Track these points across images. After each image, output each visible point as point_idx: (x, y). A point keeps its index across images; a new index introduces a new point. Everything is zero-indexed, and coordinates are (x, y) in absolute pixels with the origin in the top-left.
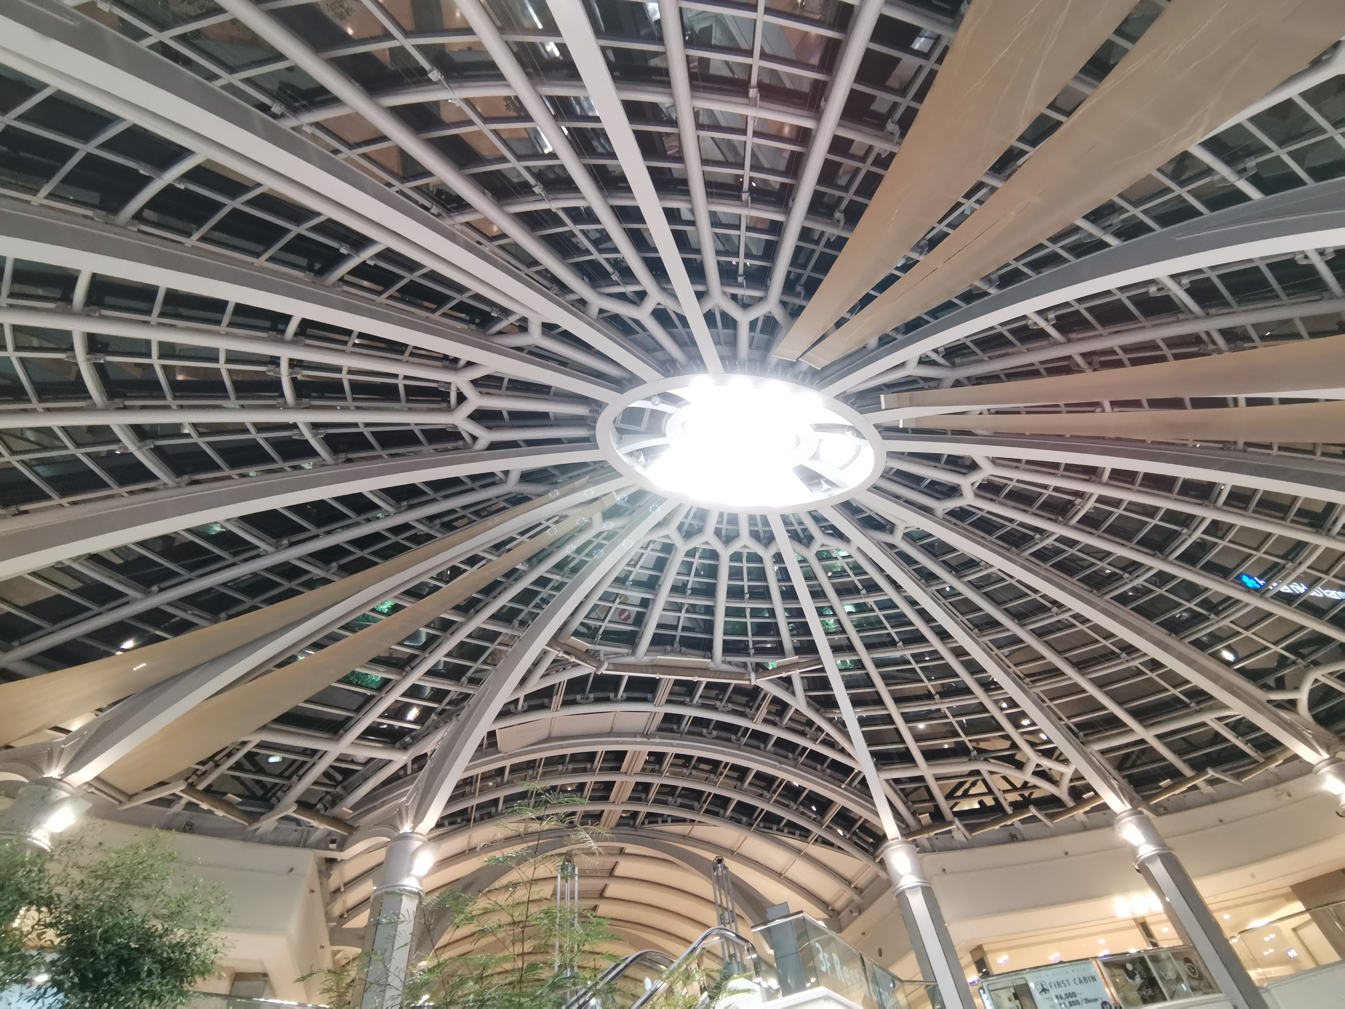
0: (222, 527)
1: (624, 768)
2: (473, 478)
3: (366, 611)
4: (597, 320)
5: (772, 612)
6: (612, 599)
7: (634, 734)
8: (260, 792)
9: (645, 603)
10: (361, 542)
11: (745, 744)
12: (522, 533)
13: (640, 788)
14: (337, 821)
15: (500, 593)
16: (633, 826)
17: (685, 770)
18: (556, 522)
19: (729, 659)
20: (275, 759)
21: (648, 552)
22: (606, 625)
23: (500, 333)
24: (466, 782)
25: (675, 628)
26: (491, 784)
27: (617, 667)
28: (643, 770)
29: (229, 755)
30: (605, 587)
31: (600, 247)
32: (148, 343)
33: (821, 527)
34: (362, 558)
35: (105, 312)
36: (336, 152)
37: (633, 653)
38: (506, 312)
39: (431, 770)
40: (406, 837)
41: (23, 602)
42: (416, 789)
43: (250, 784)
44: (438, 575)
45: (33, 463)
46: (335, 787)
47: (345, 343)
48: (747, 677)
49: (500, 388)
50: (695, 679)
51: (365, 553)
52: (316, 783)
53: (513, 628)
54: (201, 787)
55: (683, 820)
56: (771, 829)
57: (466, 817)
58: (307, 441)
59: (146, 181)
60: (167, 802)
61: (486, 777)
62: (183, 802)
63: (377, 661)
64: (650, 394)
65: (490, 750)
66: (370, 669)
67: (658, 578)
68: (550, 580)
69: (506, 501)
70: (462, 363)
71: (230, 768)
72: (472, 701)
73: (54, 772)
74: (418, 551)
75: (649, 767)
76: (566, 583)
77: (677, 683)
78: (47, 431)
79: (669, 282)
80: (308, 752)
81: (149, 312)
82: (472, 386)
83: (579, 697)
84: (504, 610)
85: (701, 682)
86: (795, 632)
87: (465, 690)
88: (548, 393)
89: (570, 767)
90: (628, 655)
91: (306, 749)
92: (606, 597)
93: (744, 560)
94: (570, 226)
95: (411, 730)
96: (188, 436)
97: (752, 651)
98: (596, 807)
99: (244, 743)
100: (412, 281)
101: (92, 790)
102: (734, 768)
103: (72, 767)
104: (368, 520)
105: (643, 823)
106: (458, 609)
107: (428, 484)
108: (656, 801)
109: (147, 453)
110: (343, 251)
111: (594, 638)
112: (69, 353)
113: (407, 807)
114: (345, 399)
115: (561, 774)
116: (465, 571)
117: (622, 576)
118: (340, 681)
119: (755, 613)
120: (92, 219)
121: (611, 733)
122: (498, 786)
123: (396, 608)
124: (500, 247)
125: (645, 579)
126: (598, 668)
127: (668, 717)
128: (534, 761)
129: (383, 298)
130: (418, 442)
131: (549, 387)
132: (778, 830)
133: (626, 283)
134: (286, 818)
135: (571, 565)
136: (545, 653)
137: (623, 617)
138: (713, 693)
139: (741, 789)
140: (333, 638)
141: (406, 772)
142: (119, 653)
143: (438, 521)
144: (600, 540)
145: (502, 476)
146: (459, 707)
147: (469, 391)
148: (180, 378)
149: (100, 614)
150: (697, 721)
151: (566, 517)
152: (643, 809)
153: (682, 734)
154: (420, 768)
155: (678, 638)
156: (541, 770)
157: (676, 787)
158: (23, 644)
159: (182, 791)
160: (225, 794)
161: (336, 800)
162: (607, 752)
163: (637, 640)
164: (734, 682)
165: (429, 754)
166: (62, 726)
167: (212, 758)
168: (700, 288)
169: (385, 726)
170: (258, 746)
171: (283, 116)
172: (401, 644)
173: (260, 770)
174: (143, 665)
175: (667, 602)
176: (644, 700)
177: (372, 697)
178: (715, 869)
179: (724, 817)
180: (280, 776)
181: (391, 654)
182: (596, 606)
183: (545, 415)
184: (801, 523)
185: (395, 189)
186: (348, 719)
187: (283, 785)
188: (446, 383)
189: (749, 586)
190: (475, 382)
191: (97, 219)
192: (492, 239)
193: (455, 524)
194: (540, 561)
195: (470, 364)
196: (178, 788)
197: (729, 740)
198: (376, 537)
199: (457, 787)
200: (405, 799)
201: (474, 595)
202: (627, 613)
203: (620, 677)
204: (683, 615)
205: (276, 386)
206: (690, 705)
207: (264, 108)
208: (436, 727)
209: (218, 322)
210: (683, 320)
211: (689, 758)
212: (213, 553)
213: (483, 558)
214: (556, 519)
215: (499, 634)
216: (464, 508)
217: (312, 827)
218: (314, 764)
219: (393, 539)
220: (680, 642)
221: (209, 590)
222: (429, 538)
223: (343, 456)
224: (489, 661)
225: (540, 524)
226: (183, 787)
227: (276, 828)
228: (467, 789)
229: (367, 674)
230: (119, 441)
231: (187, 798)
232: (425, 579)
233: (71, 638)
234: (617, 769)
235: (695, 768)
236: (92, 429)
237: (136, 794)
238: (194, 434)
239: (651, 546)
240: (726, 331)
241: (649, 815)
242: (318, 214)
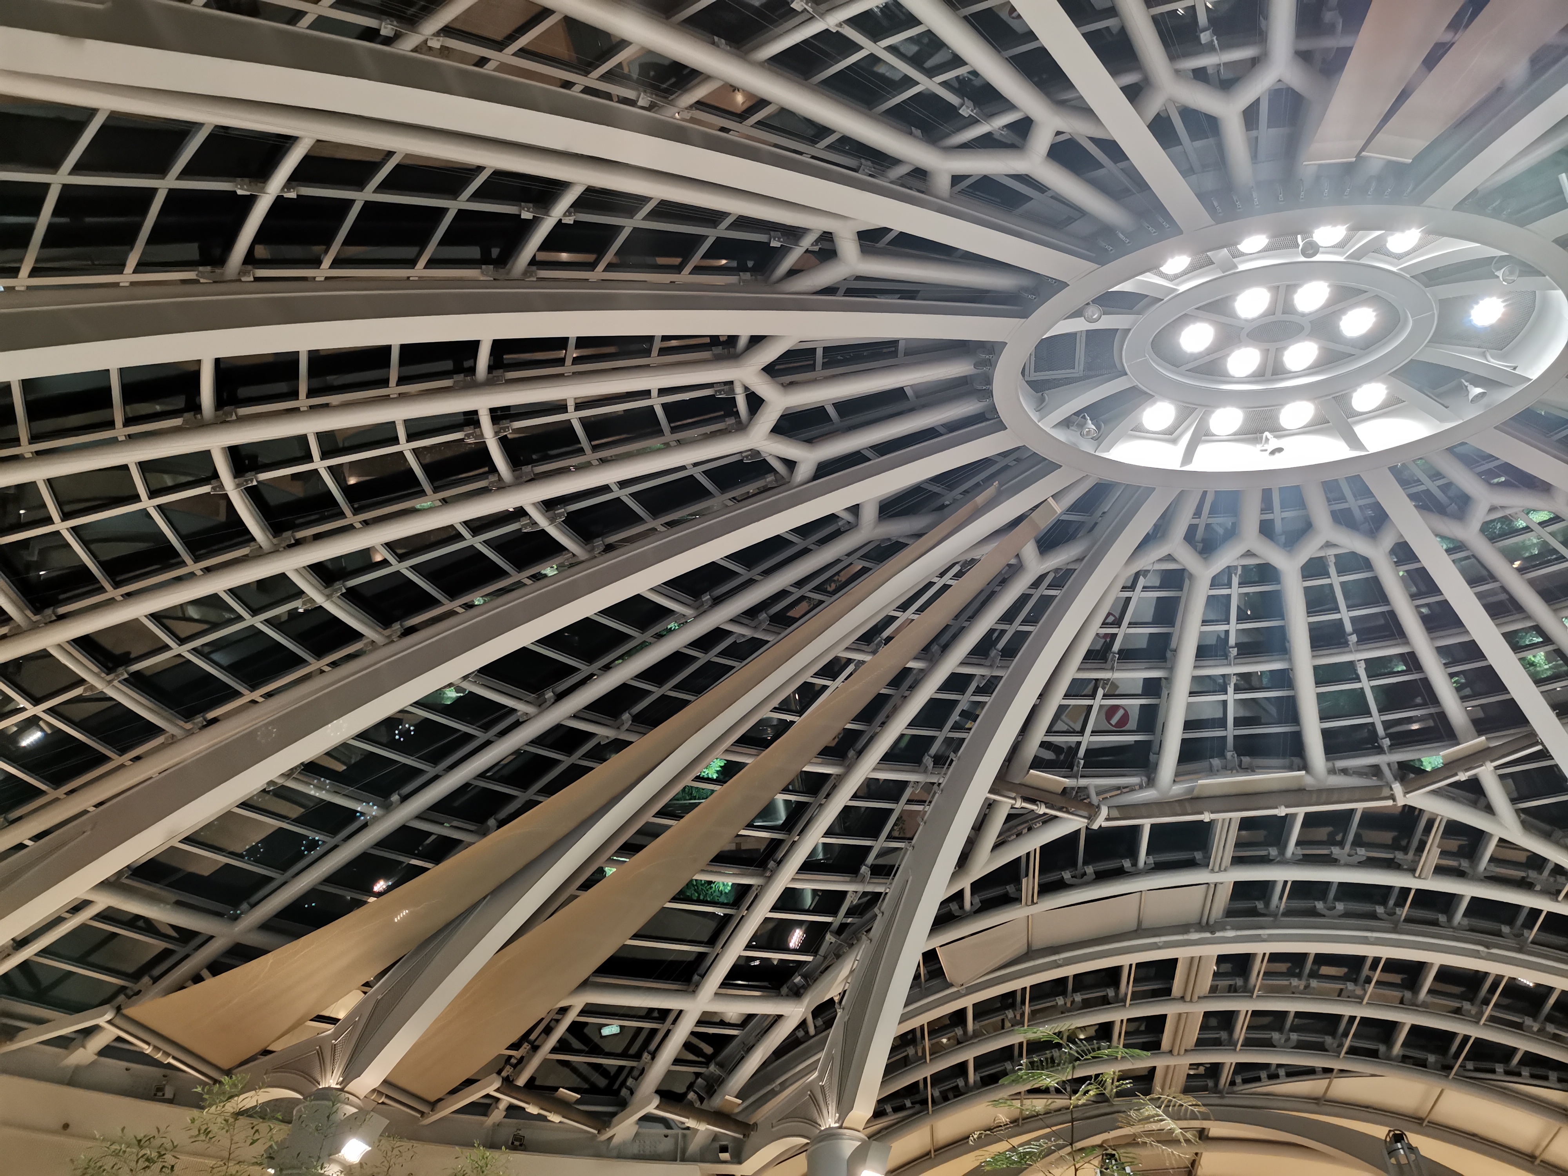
0: (458, 689)
1: (1177, 987)
2: (803, 531)
3: (688, 781)
4: (952, 198)
5: (1412, 661)
6: (1088, 690)
7: (1184, 928)
8: (602, 1082)
9: (1152, 688)
10: (654, 673)
11: (1408, 920)
12: (904, 607)
13: (1213, 1022)
14: (721, 1117)
15: (888, 717)
16: (1216, 1090)
17: (1295, 982)
18: (958, 575)
19: (1341, 764)
20: (611, 1029)
21: (1137, 595)
22: (1087, 740)
23: (793, 272)
24: (904, 1041)
25: (1221, 723)
26: (945, 1041)
27: (1126, 811)
28: (1213, 989)
29: (548, 1031)
30: (1071, 673)
31: (929, 64)
32: (302, 440)
33: (1480, 474)
34: (664, 697)
35: (243, 411)
36: (482, 61)
37: (1151, 782)
38: (794, 233)
39: (846, 1025)
40: (830, 1135)
41: (241, 847)
42: (830, 1058)
43: (584, 1070)
44: (780, 704)
45: (207, 650)
46: (707, 1064)
47: (561, 362)
48: (1386, 792)
49: (812, 367)
50: (1282, 811)
51: (666, 689)
52: (677, 1061)
53: (925, 771)
54: (521, 1081)
55: (1308, 1072)
56: (1493, 1071)
57: (918, 1098)
58: (543, 531)
59: (249, 202)
60: (483, 1107)
61: (937, 1028)
62: (502, 1106)
63: (723, 859)
64: (1079, 303)
65: (934, 982)
66: (711, 872)
67: (1167, 637)
68: (970, 677)
69: (865, 557)
70: (742, 343)
71: (554, 1050)
72: (886, 905)
73: (331, 1081)
74: (744, 671)
75: (1223, 983)
76: (999, 678)
77: (1245, 824)
78: (212, 601)
79: (1070, 85)
80: (656, 1014)
81: (294, 395)
82: (766, 377)
83: (1067, 875)
84: (903, 744)
85: (1294, 816)
86: (1467, 691)
87: (870, 888)
88: (895, 354)
89: (1078, 998)
90: (1141, 787)
91: (651, 1010)
92: (1076, 689)
93: (1332, 570)
94: (868, 47)
95: (800, 964)
96: (385, 563)
97: (1386, 742)
98: (1142, 1062)
99: (564, 1010)
100: (635, 230)
101: (383, 1099)
102: (1393, 966)
103: (352, 1072)
104: (659, 636)
105: (1233, 1083)
106: (830, 753)
107: (733, 557)
108: (1249, 1043)
109: (339, 602)
110: (526, 215)
111: (1071, 767)
112: (214, 483)
113: (822, 1087)
114: (581, 451)
115: (1065, 1012)
116: (825, 687)
117: (1098, 647)
118: (674, 899)
119: (1375, 668)
120: (195, 282)
121: (1140, 931)
122: (960, 1043)
123: (730, 770)
124: (760, 124)
125: (1143, 644)
126: (1091, 818)
127: (1241, 889)
128: (1013, 993)
129: (598, 274)
130: (704, 493)
131: (894, 343)
132: (1508, 1073)
133: (991, 116)
134: (648, 1119)
135: (1001, 645)
136: (989, 806)
137: (1114, 721)
138: (1322, 833)
139: (1414, 1004)
140: (650, 833)
141: (807, 1032)
142: (372, 900)
143: (763, 616)
144: (1043, 590)
145: (847, 517)
146: (868, 916)
147: (764, 388)
148: (352, 481)
149: (336, 847)
150: (1301, 889)
151: (973, 562)
152: (1229, 1059)
153: (1275, 915)
154: (829, 1024)
155: (1230, 741)
156: (1027, 1009)
157: (1285, 1014)
158: (253, 906)
159: (497, 1090)
160: (556, 1089)
161: (713, 1086)
162: (1139, 965)
163: (1152, 757)
164: (1360, 806)
165: (836, 999)
166: (326, 1013)
167: (525, 1037)
168: (1130, 78)
169: (757, 963)
170: (583, 1012)
171: (397, 36)
172: (750, 826)
173: (595, 1049)
174: (405, 912)
175: (1195, 679)
176: (1190, 864)
177: (728, 918)
178: (1392, 1152)
179: (1388, 1058)
180: (623, 1055)
181: (738, 845)
182: (1061, 709)
183: (898, 394)
184: (1437, 475)
185: (578, 88)
186: (702, 956)
187: (632, 1068)
188: (726, 383)
189: (1353, 620)
190: (770, 370)
191: (202, 280)
192: (742, 116)
193: (791, 613)
194: (945, 648)
195: (756, 341)
196: (492, 1086)
197: (1373, 916)
198: (676, 660)
199: (894, 1050)
200: (816, 1074)
201: (849, 726)
202: (1121, 713)
203: (1136, 830)
204: (1231, 696)
205: (481, 456)
206: (1283, 862)
207: (370, 34)
208: (838, 955)
209: (385, 383)
210: (1112, 148)
211: (1298, 959)
212: (458, 731)
213: (849, 661)
214: (956, 569)
215: (904, 784)
216: (799, 584)
217: (688, 1128)
218: (668, 1031)
219: (703, 658)
220: (1236, 748)
221: (465, 788)
222: (755, 645)
223: (599, 543)
224: (896, 834)
225: (930, 584)
226: (497, 1084)
227: (637, 1134)
228: (911, 1051)
229: (710, 883)
230: (302, 592)
231: (506, 1100)
232: (766, 713)
233: (307, 888)
234: (1165, 993)
235: (1313, 975)
236: (262, 585)
237: (440, 1100)
238: (391, 559)
239: (1142, 582)
240: (1198, 144)
241: (1241, 1067)
242: (480, 169)
